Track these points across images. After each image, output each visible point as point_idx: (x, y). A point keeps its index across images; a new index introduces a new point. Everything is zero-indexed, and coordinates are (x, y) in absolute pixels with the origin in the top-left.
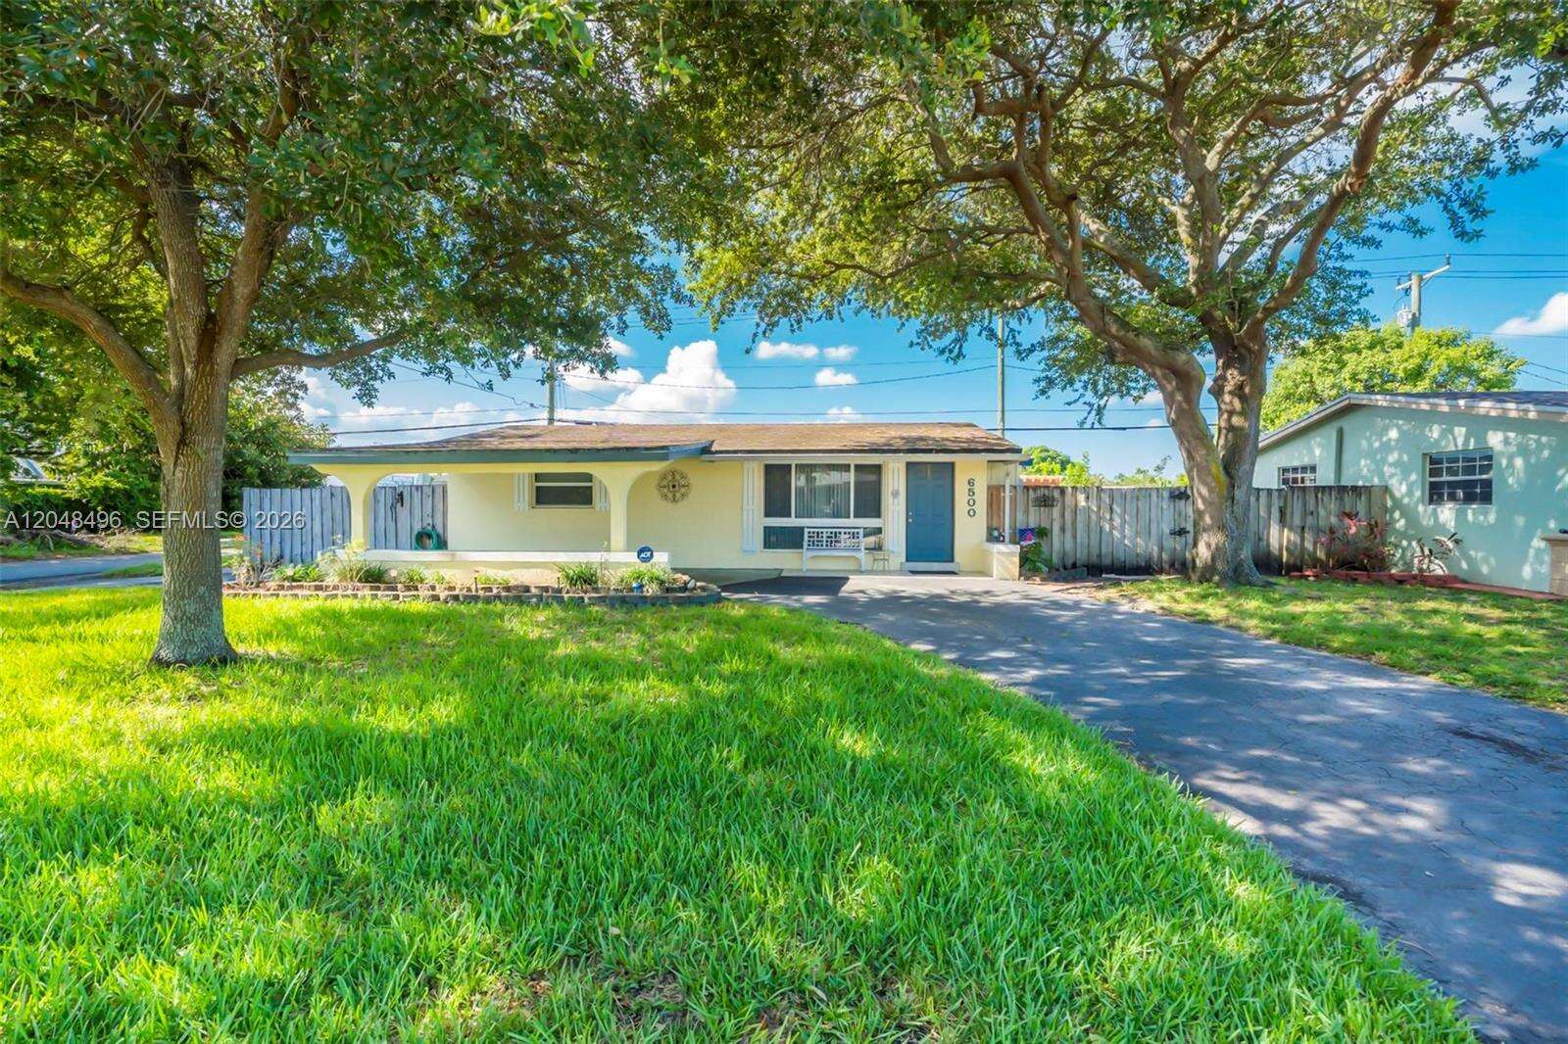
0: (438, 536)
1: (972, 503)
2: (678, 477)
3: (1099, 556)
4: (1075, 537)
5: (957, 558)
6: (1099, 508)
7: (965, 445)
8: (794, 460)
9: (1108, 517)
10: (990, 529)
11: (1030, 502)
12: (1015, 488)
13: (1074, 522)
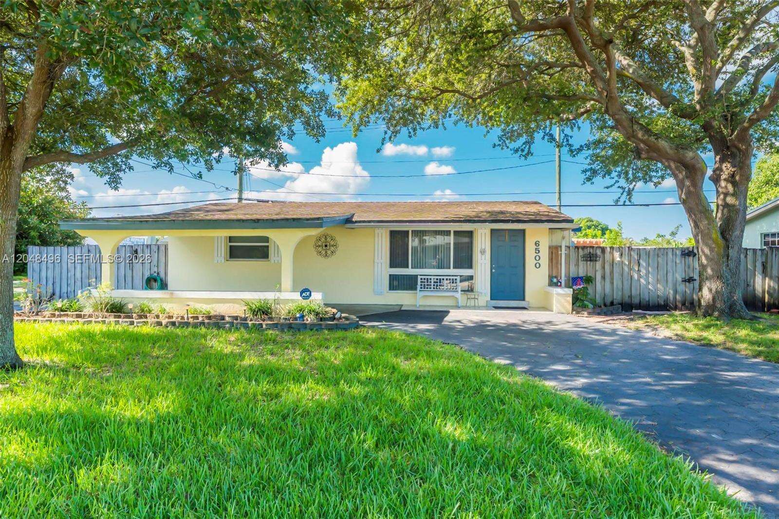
0: (161, 280)
1: (537, 258)
2: (329, 239)
3: (630, 297)
4: (612, 283)
5: (527, 298)
6: (630, 262)
7: (533, 217)
8: (410, 228)
9: (637, 269)
10: (551, 278)
11: (580, 258)
12: (569, 247)
13: (612, 273)
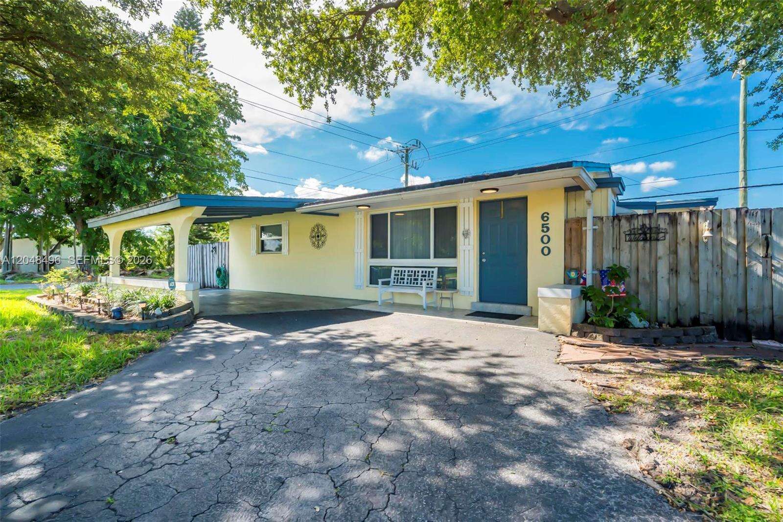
1: (546, 239)
2: (320, 230)
4: (695, 281)
6: (742, 240)
8: (388, 211)
10: (567, 269)
11: (623, 236)
12: (601, 219)
13: (694, 261)
